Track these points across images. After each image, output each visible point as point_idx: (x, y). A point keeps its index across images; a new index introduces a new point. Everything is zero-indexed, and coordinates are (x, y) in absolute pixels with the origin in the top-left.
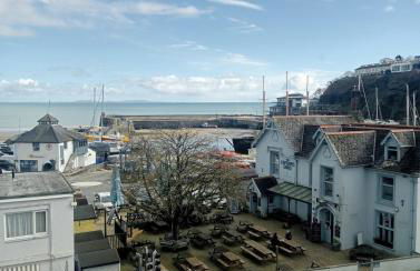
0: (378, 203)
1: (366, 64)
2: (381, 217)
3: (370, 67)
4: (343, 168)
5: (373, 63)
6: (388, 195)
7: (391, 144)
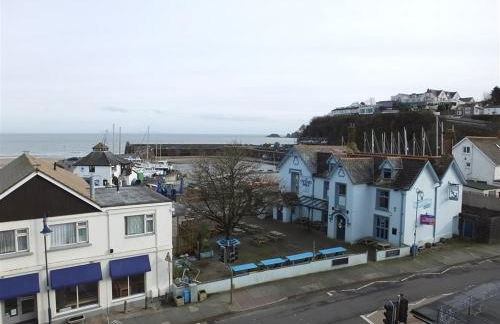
0: (377, 209)
1: (339, 107)
2: (378, 219)
3: (343, 109)
4: (354, 184)
5: (345, 106)
6: (384, 203)
7: (387, 166)
